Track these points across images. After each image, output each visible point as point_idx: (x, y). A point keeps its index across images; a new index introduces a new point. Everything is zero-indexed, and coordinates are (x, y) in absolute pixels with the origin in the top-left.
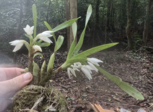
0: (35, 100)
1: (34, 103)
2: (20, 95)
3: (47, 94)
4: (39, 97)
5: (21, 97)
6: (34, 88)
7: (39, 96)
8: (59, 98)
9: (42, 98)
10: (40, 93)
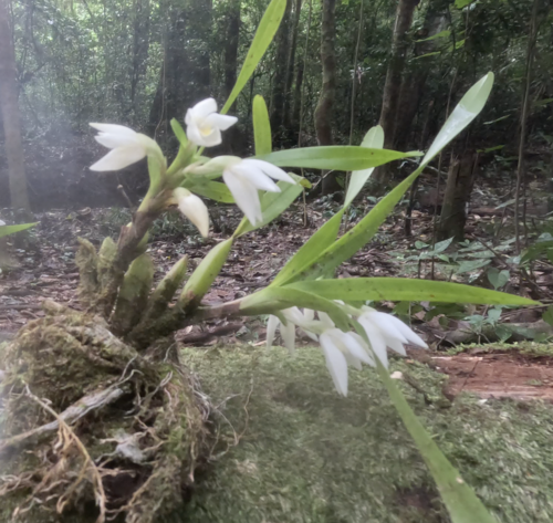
0: (90, 386)
1: (82, 395)
2: (47, 340)
3: (142, 387)
4: (108, 386)
5: (49, 350)
6: (107, 343)
7: (109, 382)
8: (173, 423)
9: (116, 393)
10: (117, 372)
